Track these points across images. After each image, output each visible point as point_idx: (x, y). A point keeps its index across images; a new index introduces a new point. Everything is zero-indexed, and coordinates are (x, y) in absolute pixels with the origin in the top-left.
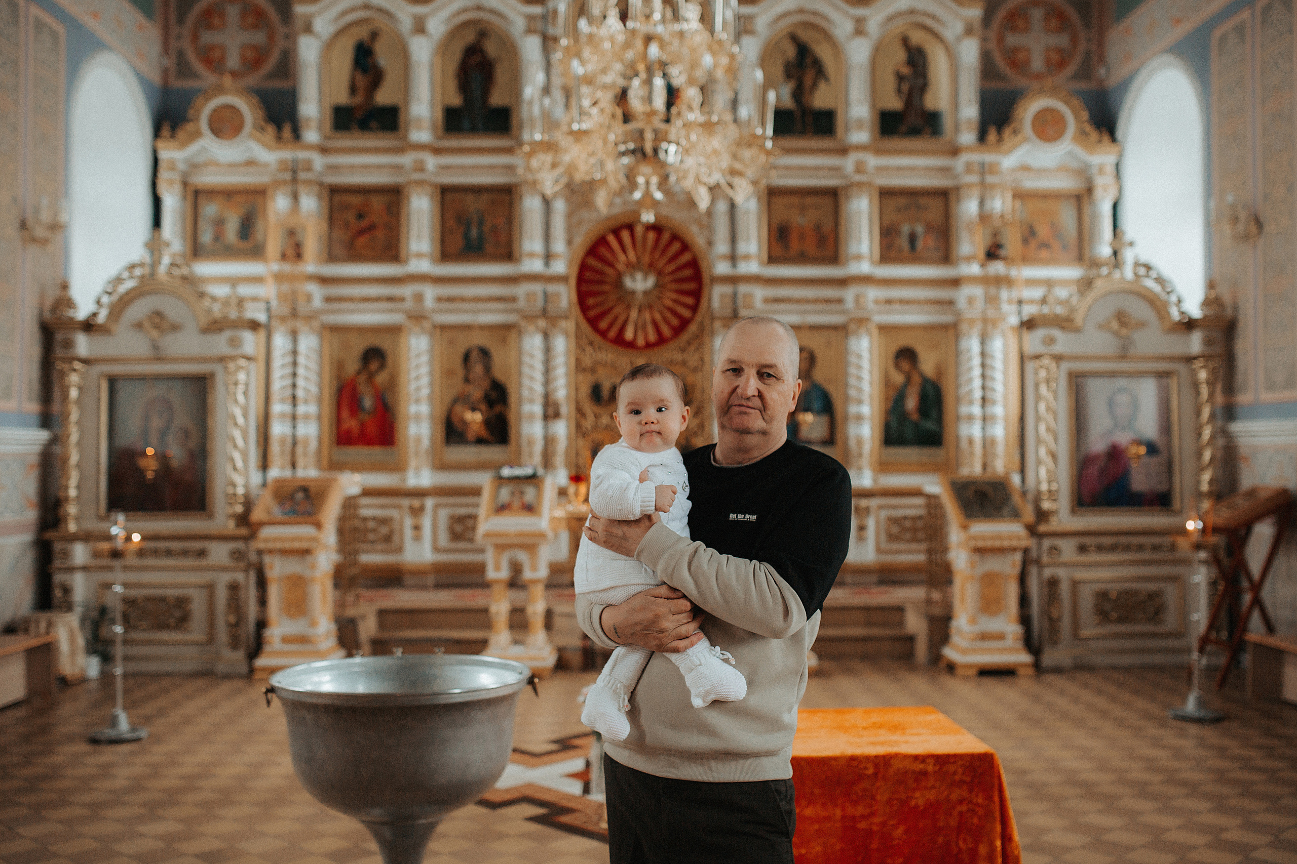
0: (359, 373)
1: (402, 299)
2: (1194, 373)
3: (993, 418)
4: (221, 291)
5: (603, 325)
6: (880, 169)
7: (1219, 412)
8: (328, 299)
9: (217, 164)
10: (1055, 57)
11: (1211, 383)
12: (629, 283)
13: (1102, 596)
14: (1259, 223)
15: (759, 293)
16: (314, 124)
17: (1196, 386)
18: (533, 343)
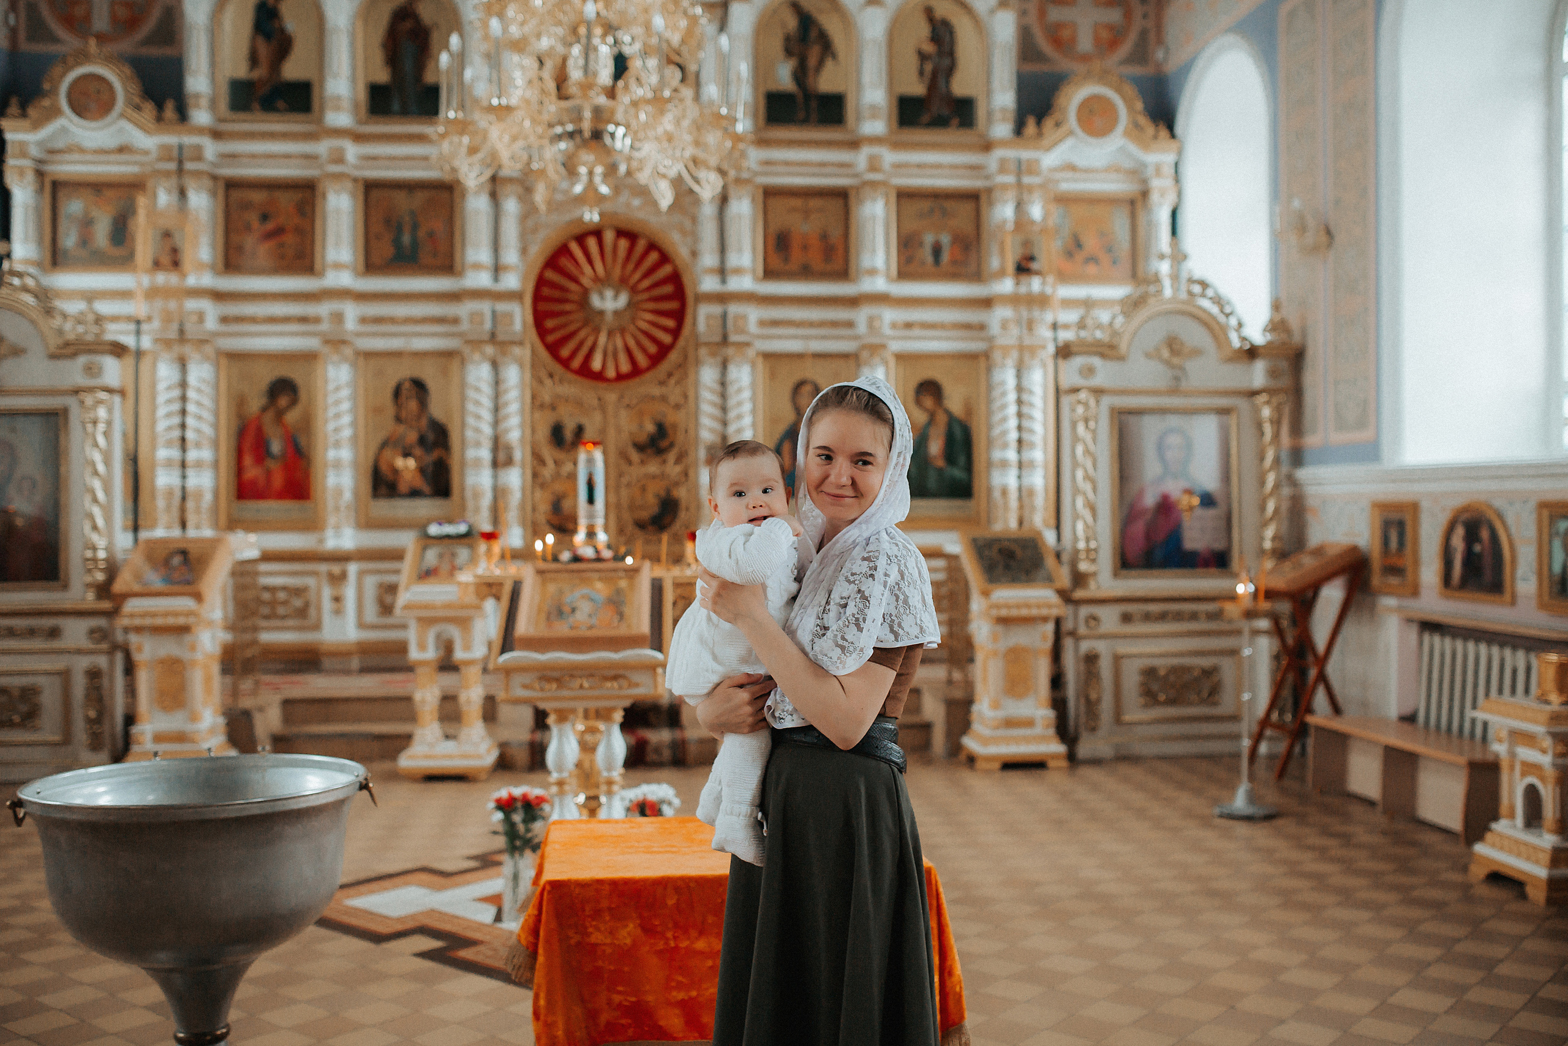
0: (264, 409)
1: (317, 320)
2: (1257, 411)
3: (1032, 464)
4: (74, 307)
5: (565, 352)
6: (898, 166)
7: (1284, 456)
8: (224, 320)
9: (82, 150)
10: (1105, 34)
11: (1276, 422)
12: (596, 301)
13: (1150, 673)
14: (1329, 232)
15: (753, 314)
16: (204, 102)
17: (1259, 426)
18: (479, 374)
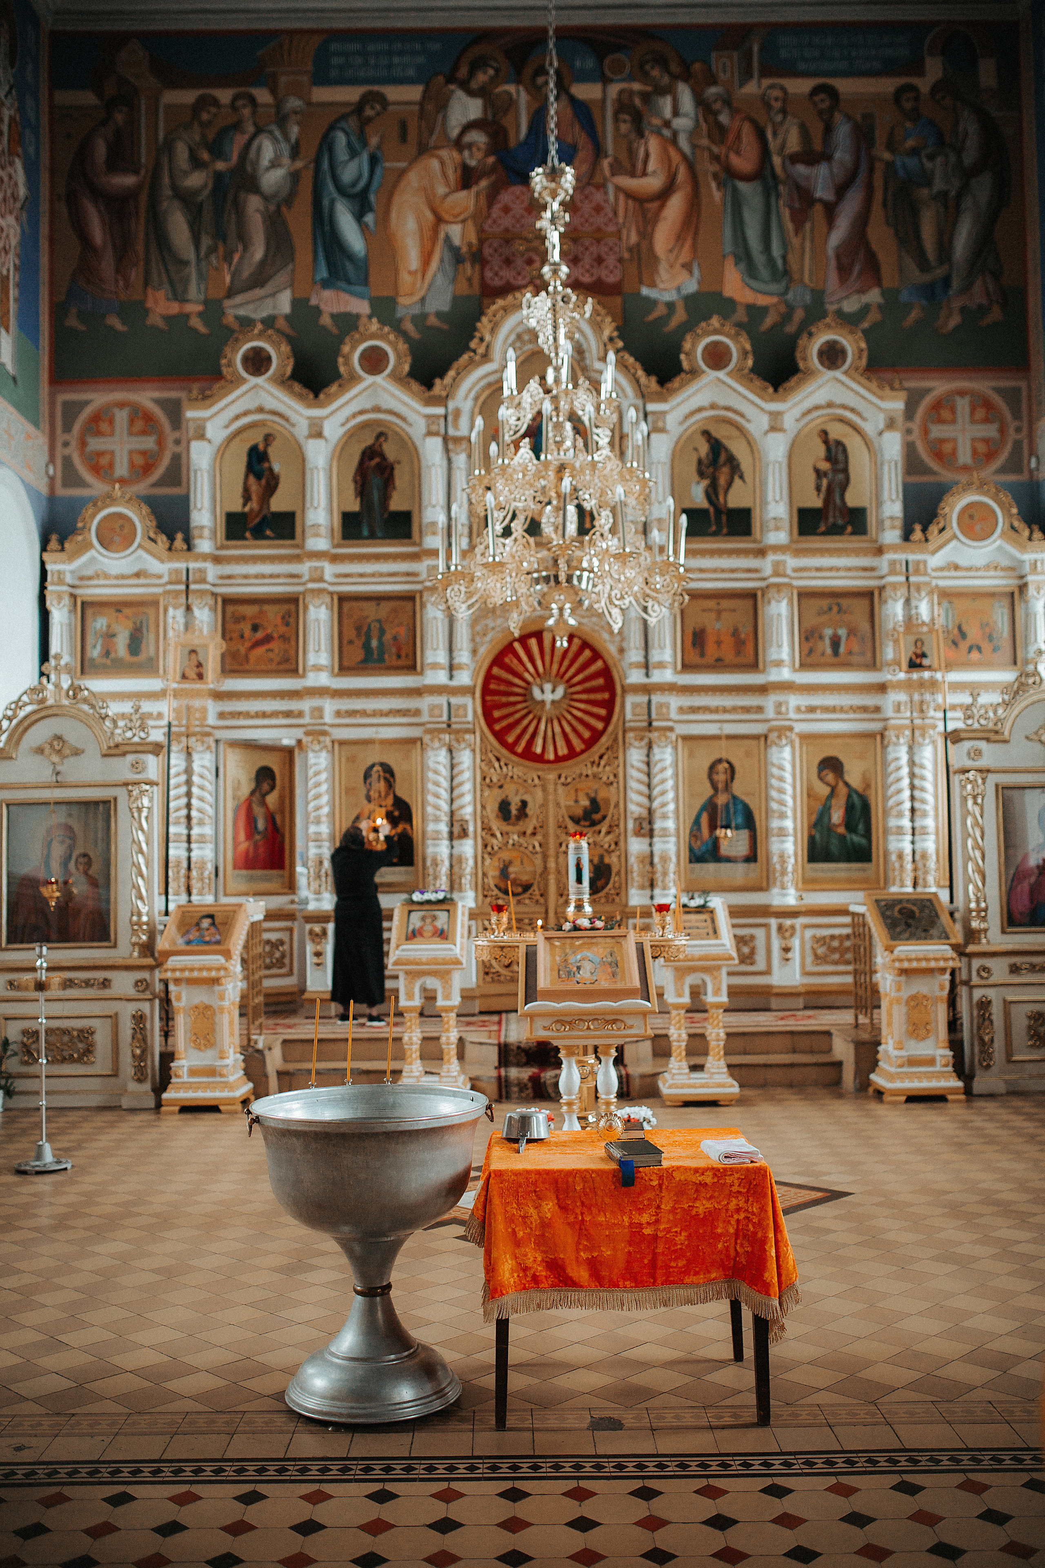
0: (253, 794)
1: (300, 714)
3: (924, 832)
5: (510, 739)
6: (799, 570)
8: (222, 715)
9: (107, 576)
10: (982, 448)
12: (537, 693)
13: (1037, 1017)
15: (675, 702)
16: (206, 533)
18: (438, 758)
